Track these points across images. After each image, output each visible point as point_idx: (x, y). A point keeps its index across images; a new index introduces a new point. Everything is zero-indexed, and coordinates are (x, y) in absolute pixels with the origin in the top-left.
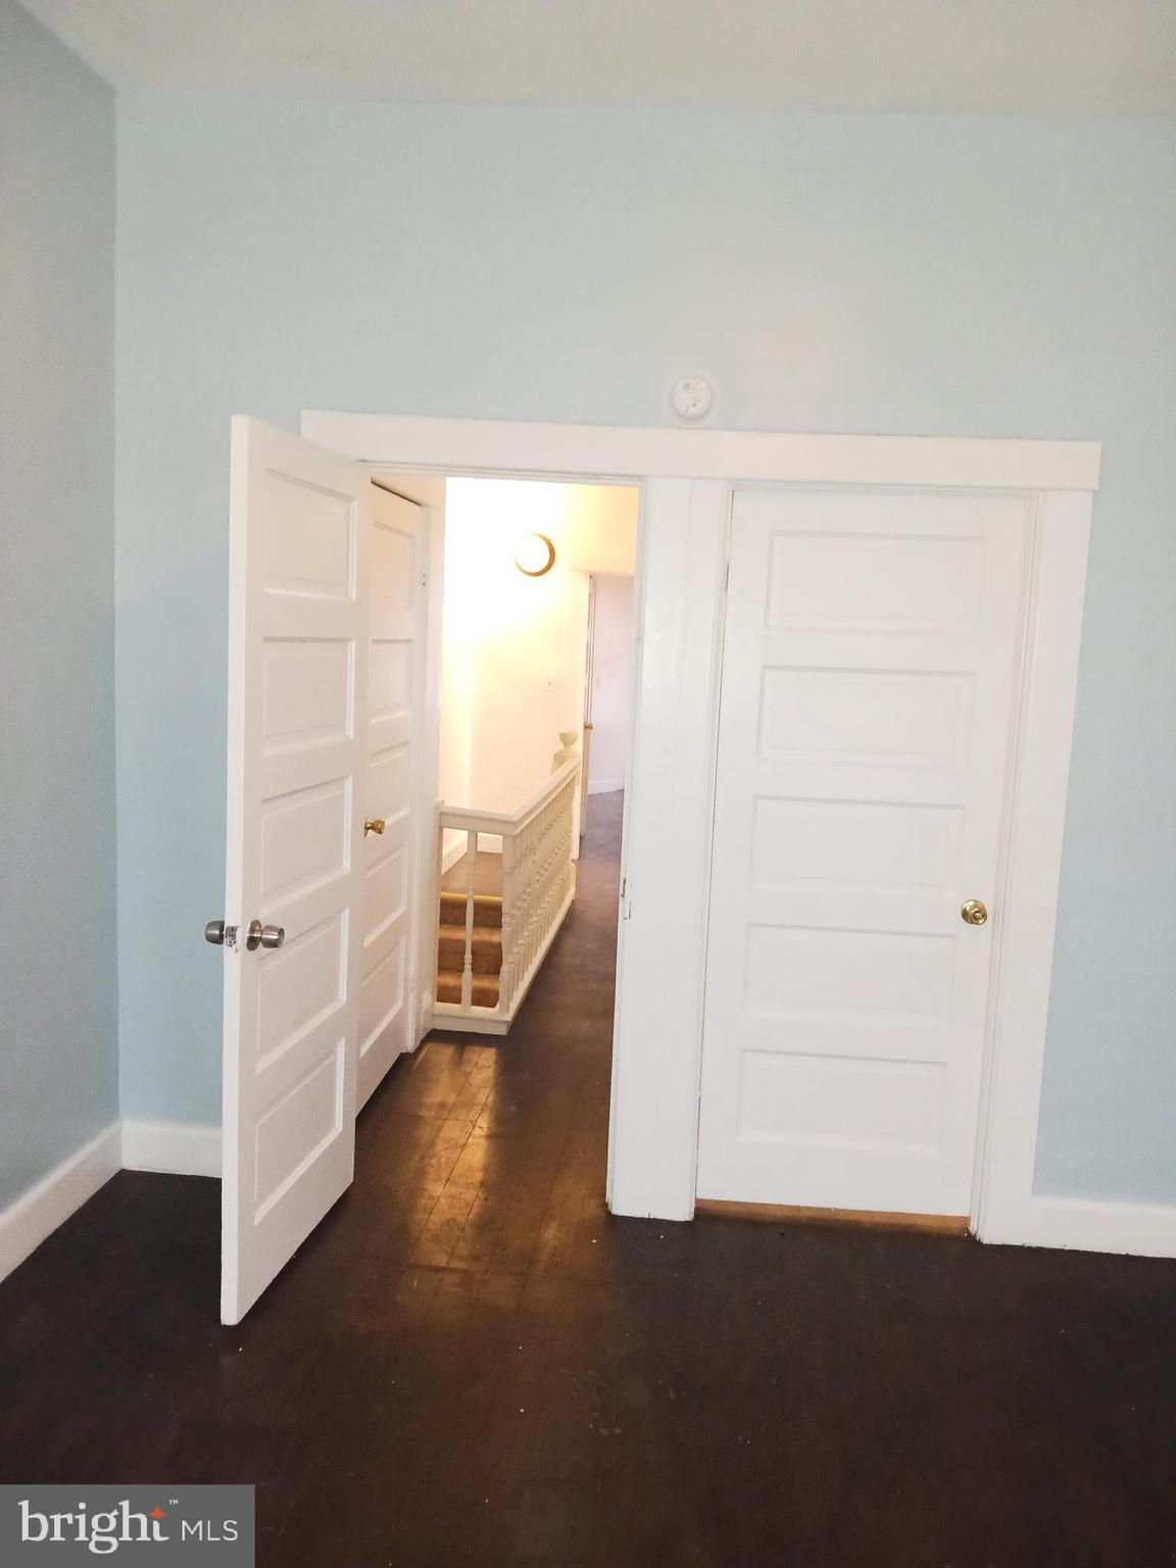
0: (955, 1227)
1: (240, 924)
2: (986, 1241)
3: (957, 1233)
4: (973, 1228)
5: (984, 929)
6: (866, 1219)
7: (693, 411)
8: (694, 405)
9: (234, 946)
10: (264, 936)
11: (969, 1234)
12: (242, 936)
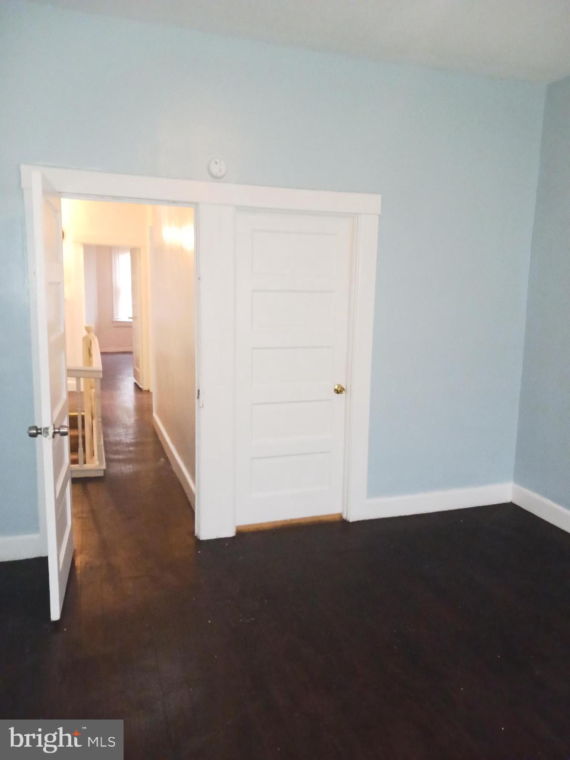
0: (337, 518)
1: (50, 426)
2: (351, 520)
3: (339, 520)
4: (345, 517)
5: (343, 395)
6: (302, 521)
7: (219, 175)
8: (220, 172)
9: (48, 437)
10: (61, 431)
11: (344, 519)
12: (51, 431)
